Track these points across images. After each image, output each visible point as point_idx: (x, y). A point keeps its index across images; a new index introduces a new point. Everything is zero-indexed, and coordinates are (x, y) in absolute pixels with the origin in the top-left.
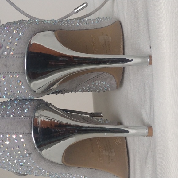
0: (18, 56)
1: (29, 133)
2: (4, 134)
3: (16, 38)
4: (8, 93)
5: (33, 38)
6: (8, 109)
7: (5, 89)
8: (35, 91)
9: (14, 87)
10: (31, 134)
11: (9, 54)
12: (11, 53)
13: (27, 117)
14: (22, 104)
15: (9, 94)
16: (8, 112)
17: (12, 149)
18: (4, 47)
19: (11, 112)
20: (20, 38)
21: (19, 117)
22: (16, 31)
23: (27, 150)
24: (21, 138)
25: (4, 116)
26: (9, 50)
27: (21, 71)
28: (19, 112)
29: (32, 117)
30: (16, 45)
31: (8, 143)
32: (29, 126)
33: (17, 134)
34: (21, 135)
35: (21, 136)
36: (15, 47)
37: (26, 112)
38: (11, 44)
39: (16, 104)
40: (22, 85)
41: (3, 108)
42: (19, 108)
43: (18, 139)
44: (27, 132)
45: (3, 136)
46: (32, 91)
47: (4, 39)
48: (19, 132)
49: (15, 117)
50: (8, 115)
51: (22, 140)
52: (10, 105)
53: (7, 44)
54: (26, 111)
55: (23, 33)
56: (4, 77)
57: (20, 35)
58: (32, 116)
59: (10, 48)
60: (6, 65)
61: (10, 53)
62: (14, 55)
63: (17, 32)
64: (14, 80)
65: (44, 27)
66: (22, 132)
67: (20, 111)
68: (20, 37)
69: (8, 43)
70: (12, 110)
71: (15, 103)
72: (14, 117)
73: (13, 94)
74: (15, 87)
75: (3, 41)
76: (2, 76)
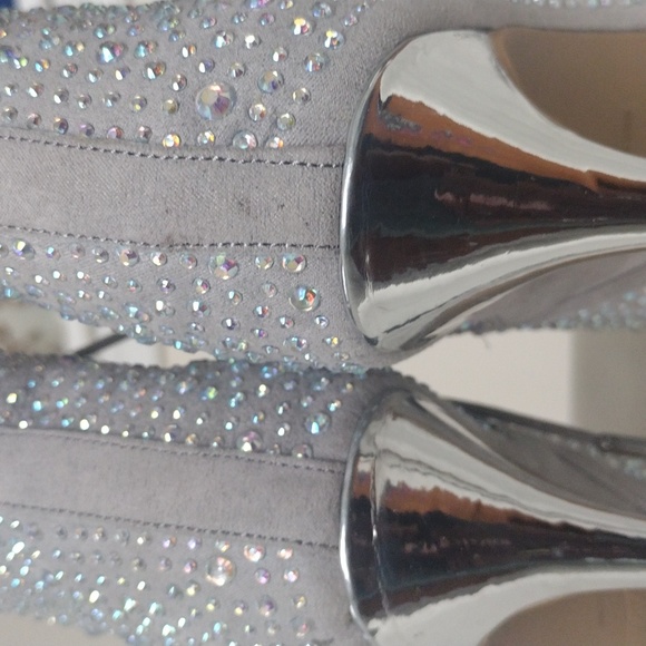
0: (311, 156)
1: (324, 546)
2: (205, 534)
3: (306, 62)
4: (240, 340)
5: (391, 65)
6: (228, 406)
7: (229, 323)
8: (372, 342)
9: (274, 315)
10: (337, 548)
11: (262, 145)
12: (277, 142)
13: (322, 459)
14: (295, 389)
15: (243, 345)
16: (229, 426)
17: (239, 611)
18: (239, 107)
19: (242, 425)
20: (327, 63)
21: (282, 460)
22: (308, 19)
23: (311, 626)
24: (285, 566)
25: (208, 446)
26: (265, 125)
27: (320, 240)
28: (281, 432)
29: (344, 463)
30: (306, 99)
31: (220, 581)
32: (330, 508)
33: (267, 543)
34: (287, 548)
35: (285, 554)
36: (296, 108)
37: (315, 435)
38: (281, 90)
39: (269, 384)
40: (315, 309)
41: (208, 400)
42: (281, 411)
43: (272, 569)
44: (318, 538)
45: (199, 544)
46: (359, 343)
47: (244, 65)
48: (280, 534)
49: (263, 457)
50: (229, 438)
51: (291, 577)
52: (240, 388)
53: (258, 92)
54: (315, 429)
55: (342, 32)
56: (229, 265)
57: (327, 44)
58: (343, 456)
59: (270, 111)
60: (243, 205)
61: (268, 138)
62: (289, 155)
63: (314, 26)
64: (278, 283)
65: (443, 8)
66: (293, 535)
67: (287, 427)
68: (325, 53)
69: (265, 87)
70: (250, 419)
71: (264, 381)
72: (257, 457)
73: (265, 347)
74: (278, 319)
75: (239, 73)
76: (221, 258)
